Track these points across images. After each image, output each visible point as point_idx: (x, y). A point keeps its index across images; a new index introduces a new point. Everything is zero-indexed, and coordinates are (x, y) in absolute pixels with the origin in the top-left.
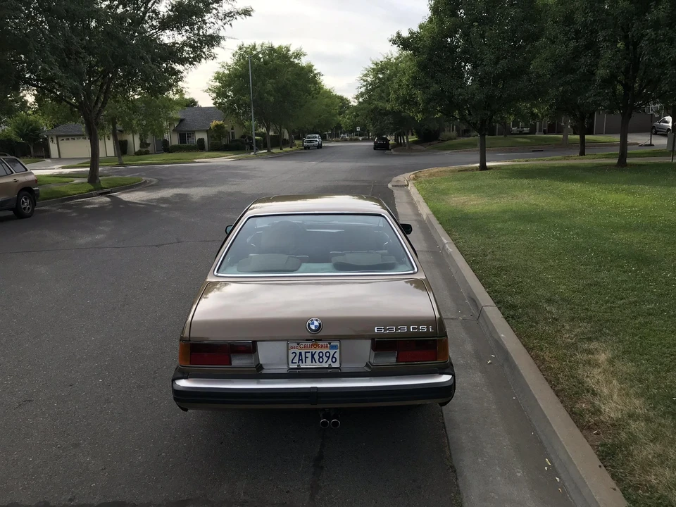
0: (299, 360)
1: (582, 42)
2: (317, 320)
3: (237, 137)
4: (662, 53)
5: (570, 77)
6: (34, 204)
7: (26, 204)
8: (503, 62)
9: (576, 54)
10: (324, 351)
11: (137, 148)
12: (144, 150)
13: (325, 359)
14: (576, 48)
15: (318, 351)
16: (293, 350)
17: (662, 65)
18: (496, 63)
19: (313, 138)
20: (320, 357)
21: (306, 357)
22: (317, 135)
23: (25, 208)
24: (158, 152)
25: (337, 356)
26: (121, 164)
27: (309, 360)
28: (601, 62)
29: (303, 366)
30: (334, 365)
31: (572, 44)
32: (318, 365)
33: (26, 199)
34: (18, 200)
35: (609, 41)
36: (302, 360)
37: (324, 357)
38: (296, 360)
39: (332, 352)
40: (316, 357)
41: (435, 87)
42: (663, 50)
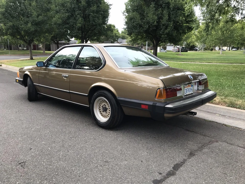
0: (186, 92)
1: (70, 14)
4: (96, 21)
5: (67, 26)
8: (40, 17)
9: (69, 18)
10: (191, 88)
14: (68, 16)
16: (185, 89)
17: (96, 25)
18: (38, 17)
28: (78, 22)
30: (192, 93)
31: (67, 14)
32: (189, 93)
35: (79, 15)
37: (191, 90)
40: (189, 90)
41: (11, 24)
42: (96, 20)
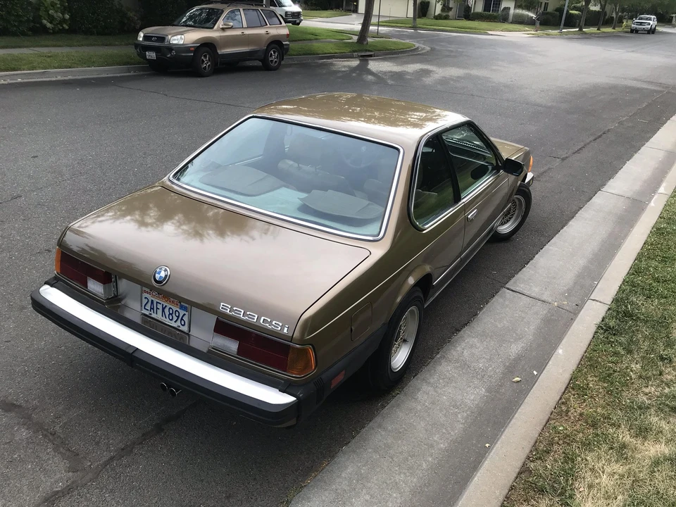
0: (151, 308)
2: (166, 270)
3: (550, 9)
6: (281, 57)
7: (274, 57)
10: (175, 309)
11: (438, 11)
12: (444, 14)
13: (175, 318)
15: (169, 306)
16: (145, 295)
19: (647, 19)
20: (170, 314)
21: (157, 308)
22: (653, 17)
23: (272, 61)
24: (459, 18)
25: (186, 318)
26: (414, 28)
27: (160, 312)
29: (154, 315)
30: (182, 328)
32: (167, 321)
33: (274, 52)
34: (267, 52)
36: (153, 309)
37: (174, 315)
38: (148, 307)
39: (182, 313)
40: (166, 310)
